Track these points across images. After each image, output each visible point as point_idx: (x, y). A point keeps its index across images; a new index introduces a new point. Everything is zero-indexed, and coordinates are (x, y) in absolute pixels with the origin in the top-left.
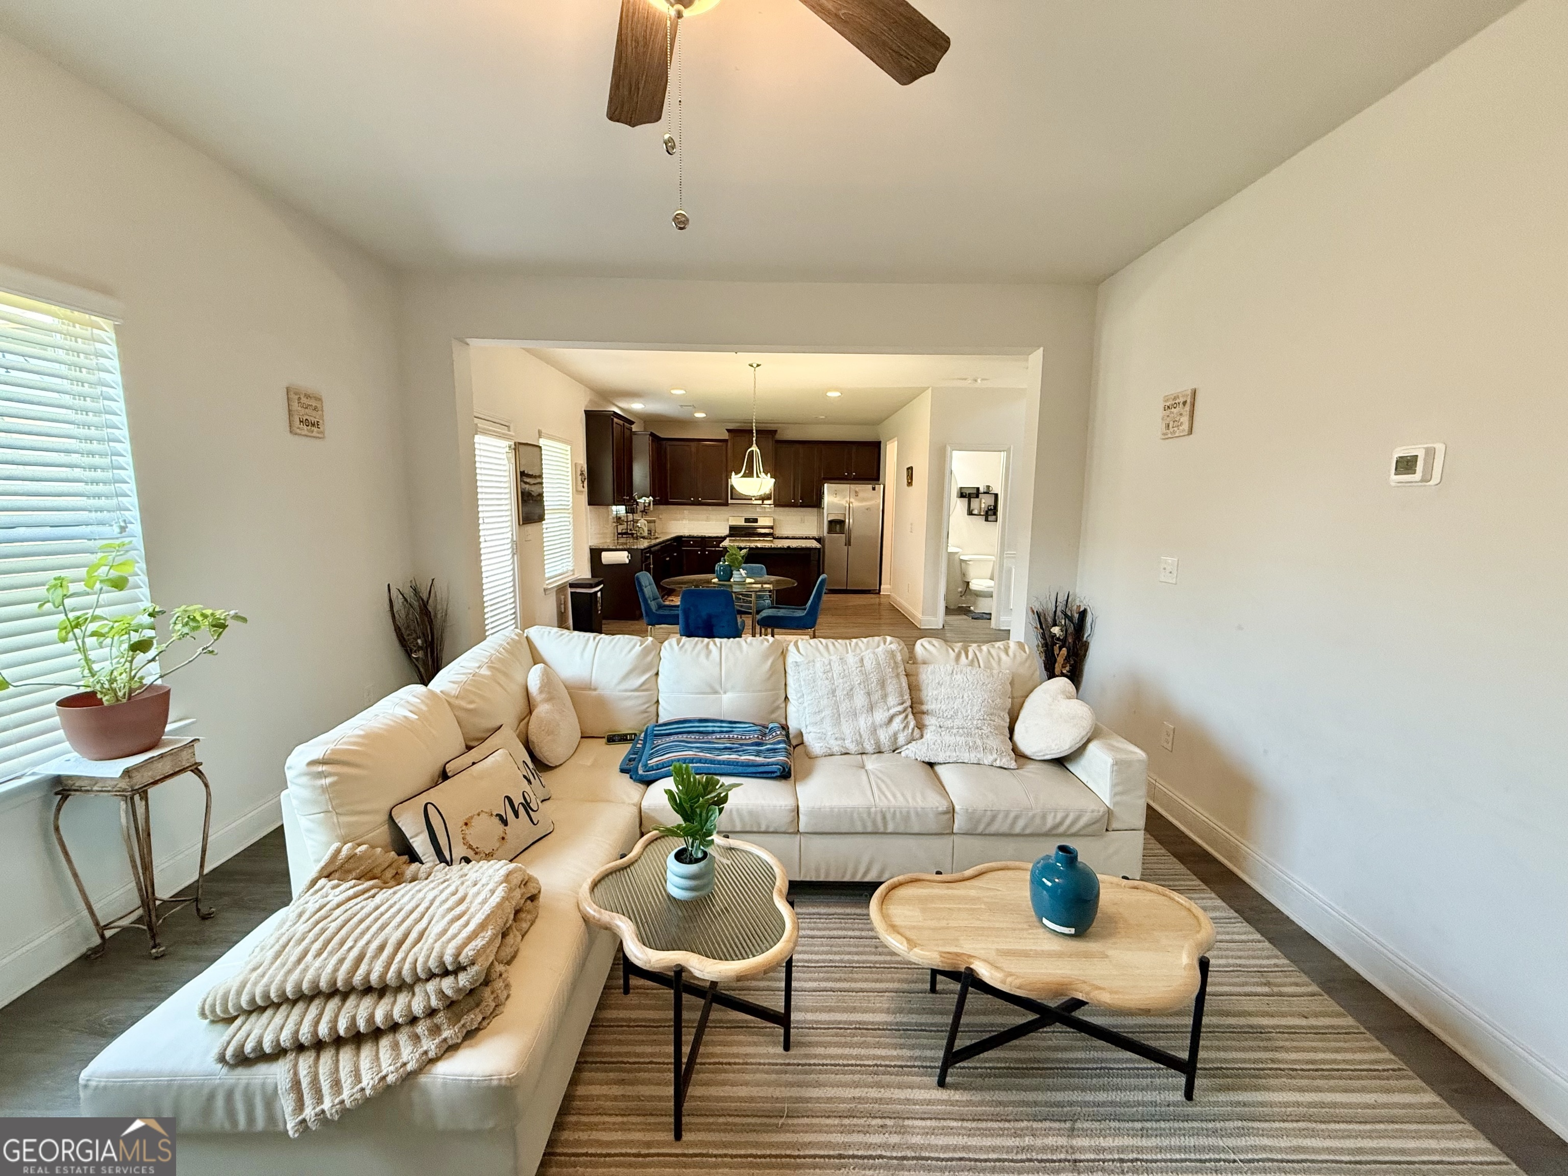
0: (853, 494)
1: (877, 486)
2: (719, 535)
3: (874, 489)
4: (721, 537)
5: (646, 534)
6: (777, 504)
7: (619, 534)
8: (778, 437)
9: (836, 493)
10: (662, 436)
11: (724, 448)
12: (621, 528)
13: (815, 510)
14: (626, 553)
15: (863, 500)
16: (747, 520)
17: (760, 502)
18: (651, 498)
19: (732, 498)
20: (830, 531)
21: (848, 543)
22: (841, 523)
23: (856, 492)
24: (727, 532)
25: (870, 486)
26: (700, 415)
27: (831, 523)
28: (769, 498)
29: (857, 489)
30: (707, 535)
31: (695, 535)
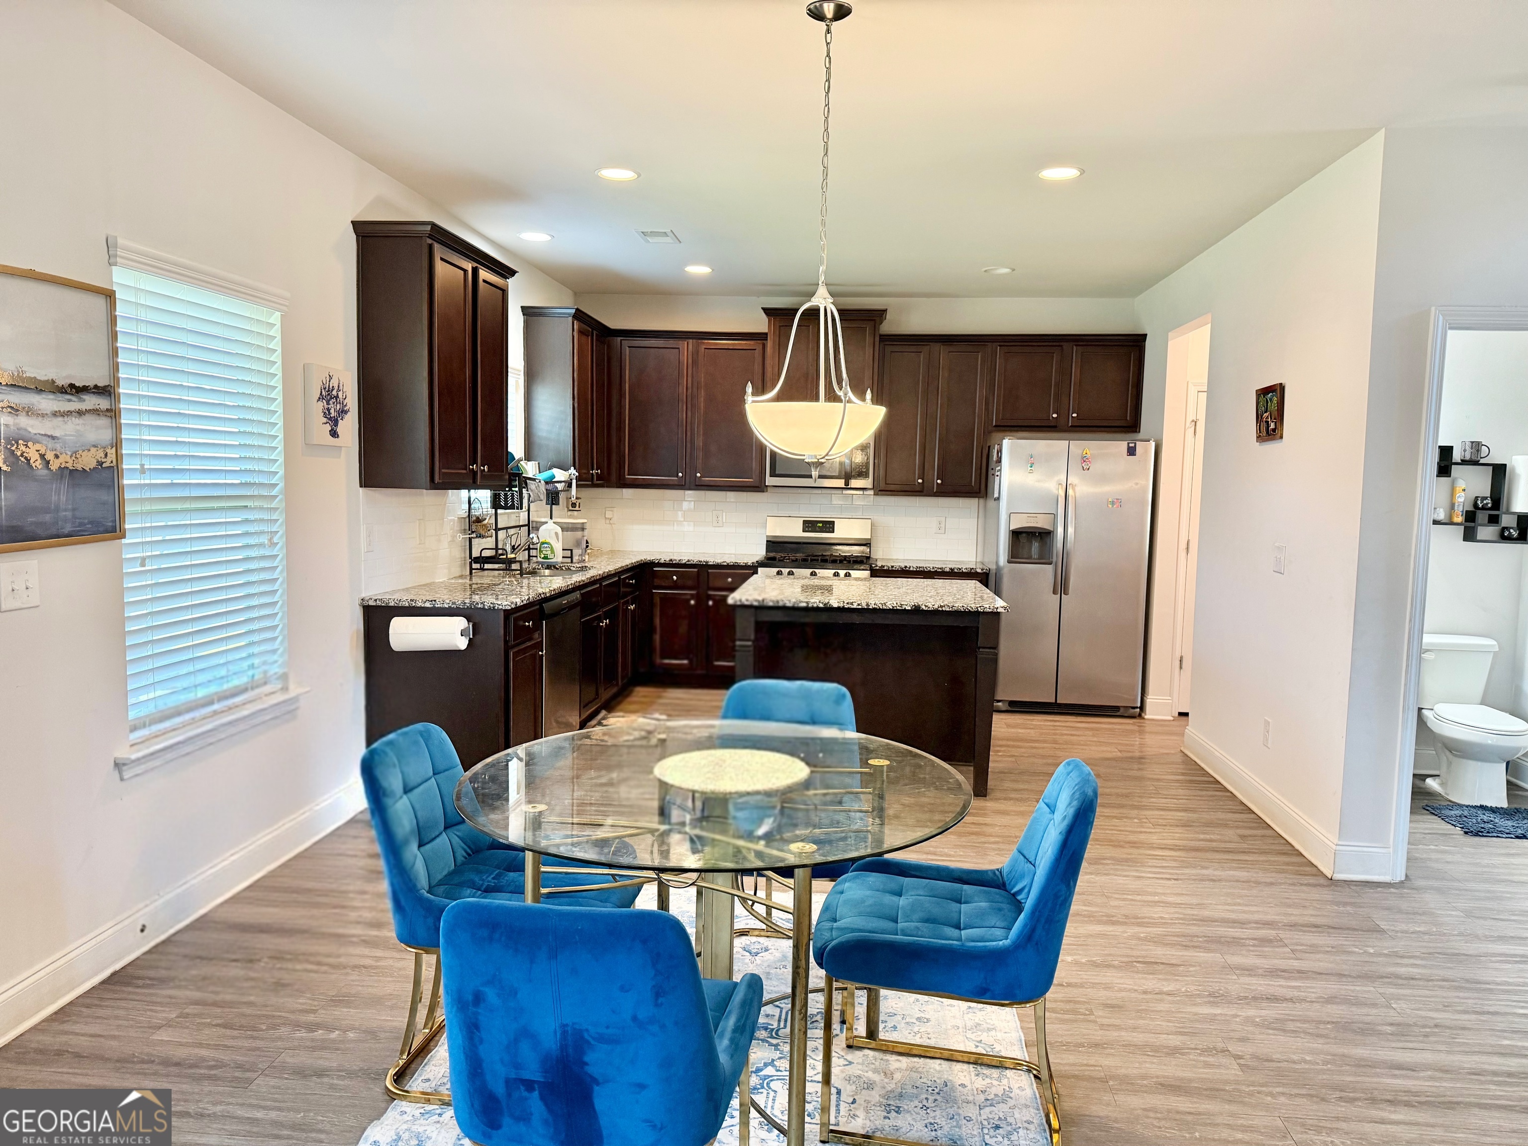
0: (1075, 465)
1: (1140, 446)
2: (742, 561)
3: (1132, 451)
4: (746, 567)
5: (558, 557)
6: (883, 489)
7: (477, 560)
8: (888, 327)
9: (1032, 462)
10: (613, 322)
11: (758, 353)
12: (483, 546)
13: (974, 502)
14: (461, 623)
15: (1104, 479)
16: (809, 525)
17: (841, 483)
18: (572, 471)
19: (773, 474)
20: (1015, 555)
21: (1061, 586)
22: (1043, 536)
23: (1084, 459)
24: (757, 552)
25: (1123, 446)
26: (699, 270)
27: (1016, 535)
28: (861, 473)
29: (1089, 453)
30: (712, 560)
31: (684, 559)
